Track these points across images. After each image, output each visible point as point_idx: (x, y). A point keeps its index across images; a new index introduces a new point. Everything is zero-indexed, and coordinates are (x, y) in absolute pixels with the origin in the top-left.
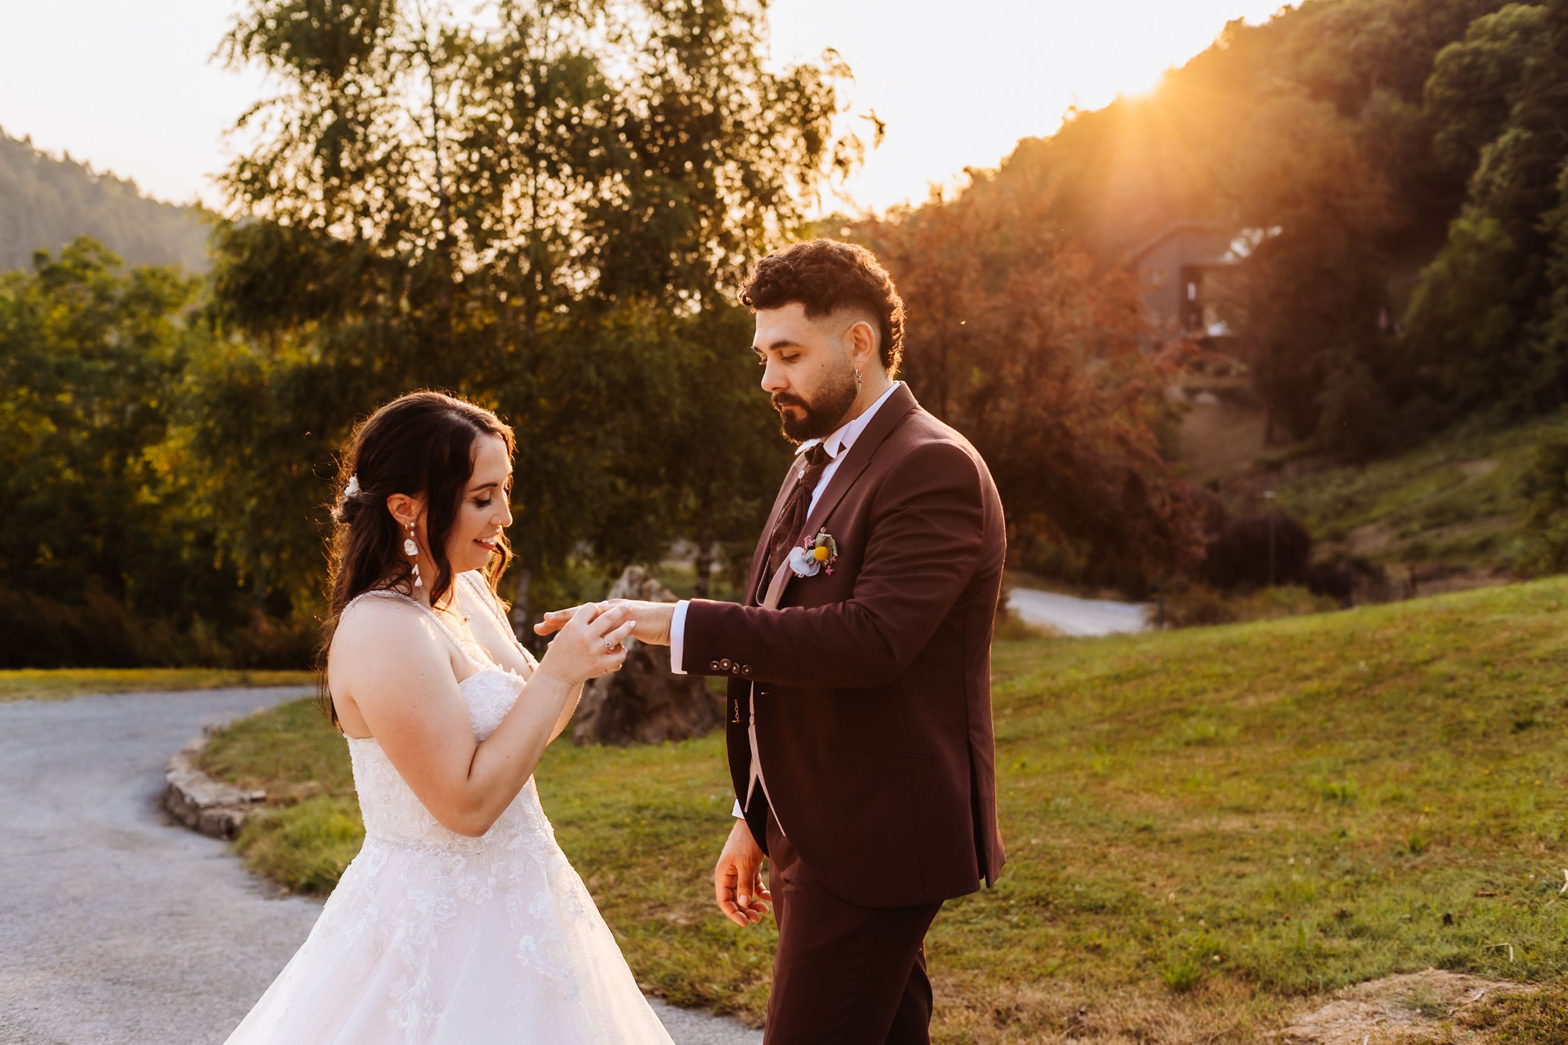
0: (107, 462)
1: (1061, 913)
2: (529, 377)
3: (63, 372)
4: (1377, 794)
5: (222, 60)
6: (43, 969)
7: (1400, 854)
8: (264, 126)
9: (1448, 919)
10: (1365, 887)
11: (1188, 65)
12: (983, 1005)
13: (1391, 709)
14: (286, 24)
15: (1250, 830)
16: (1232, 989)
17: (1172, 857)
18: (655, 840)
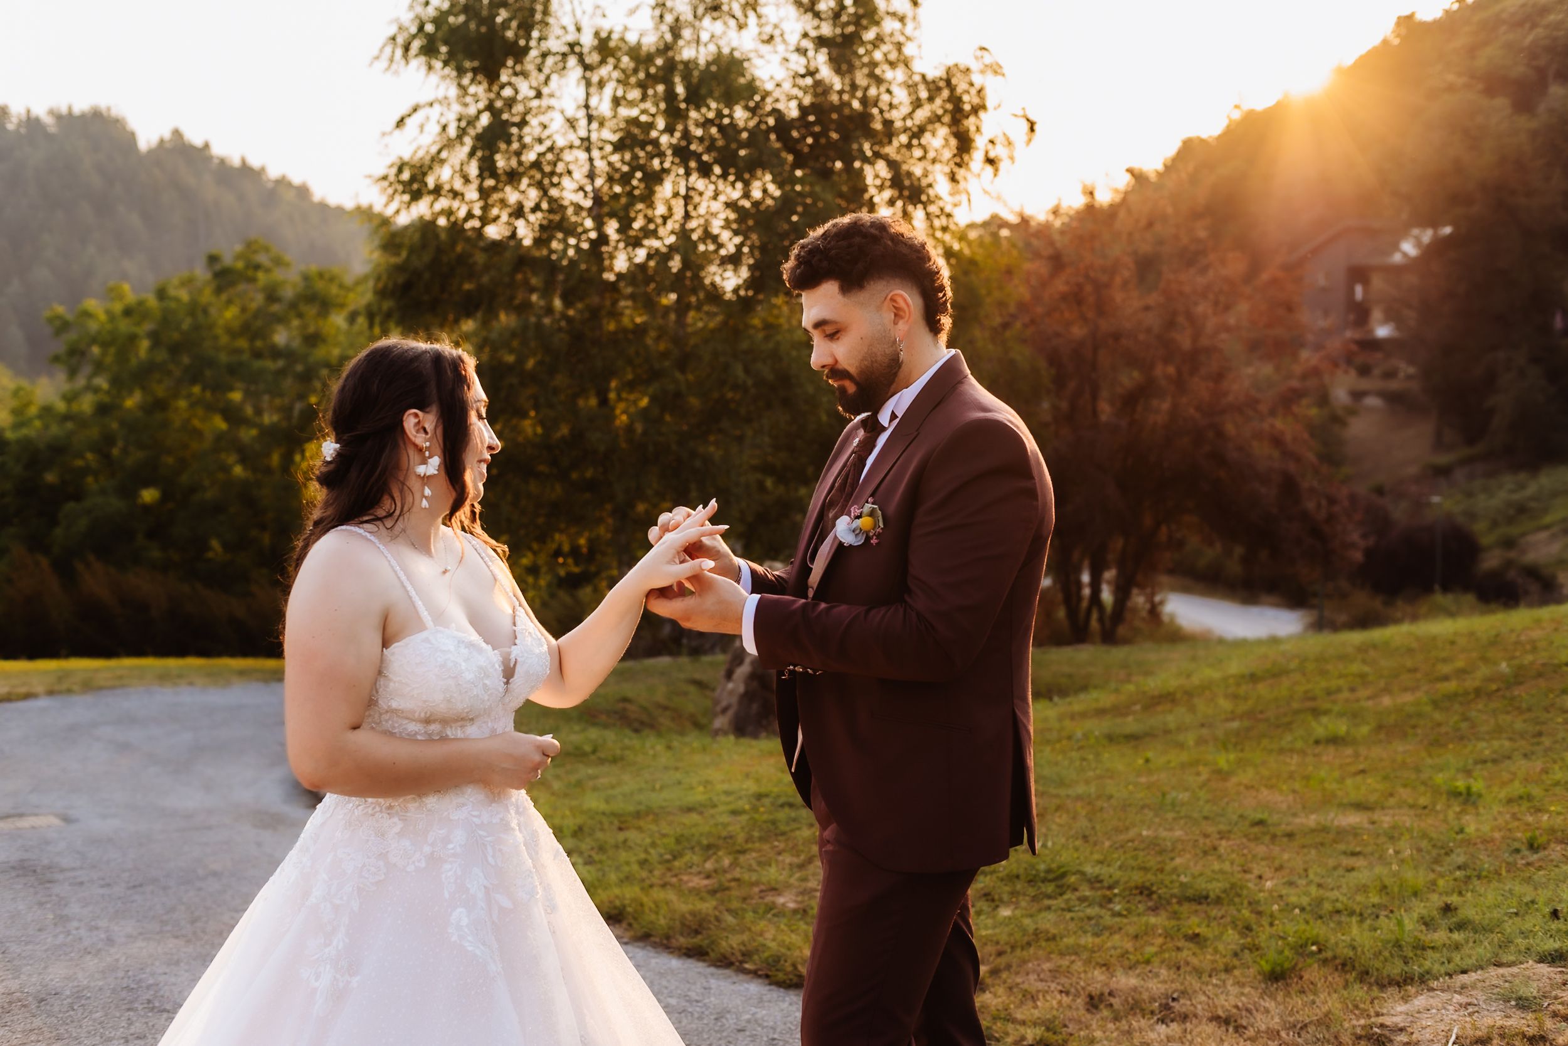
0: (275, 459)
1: (1164, 902)
2: (678, 375)
3: (234, 370)
4: (1503, 794)
5: (383, 63)
6: (177, 937)
7: (1517, 851)
8: (422, 127)
9: (1555, 914)
10: (1476, 882)
11: (1356, 62)
12: (1077, 990)
13: (1529, 710)
14: (445, 28)
15: (1366, 825)
16: (1326, 978)
17: (1283, 850)
18: (772, 827)
